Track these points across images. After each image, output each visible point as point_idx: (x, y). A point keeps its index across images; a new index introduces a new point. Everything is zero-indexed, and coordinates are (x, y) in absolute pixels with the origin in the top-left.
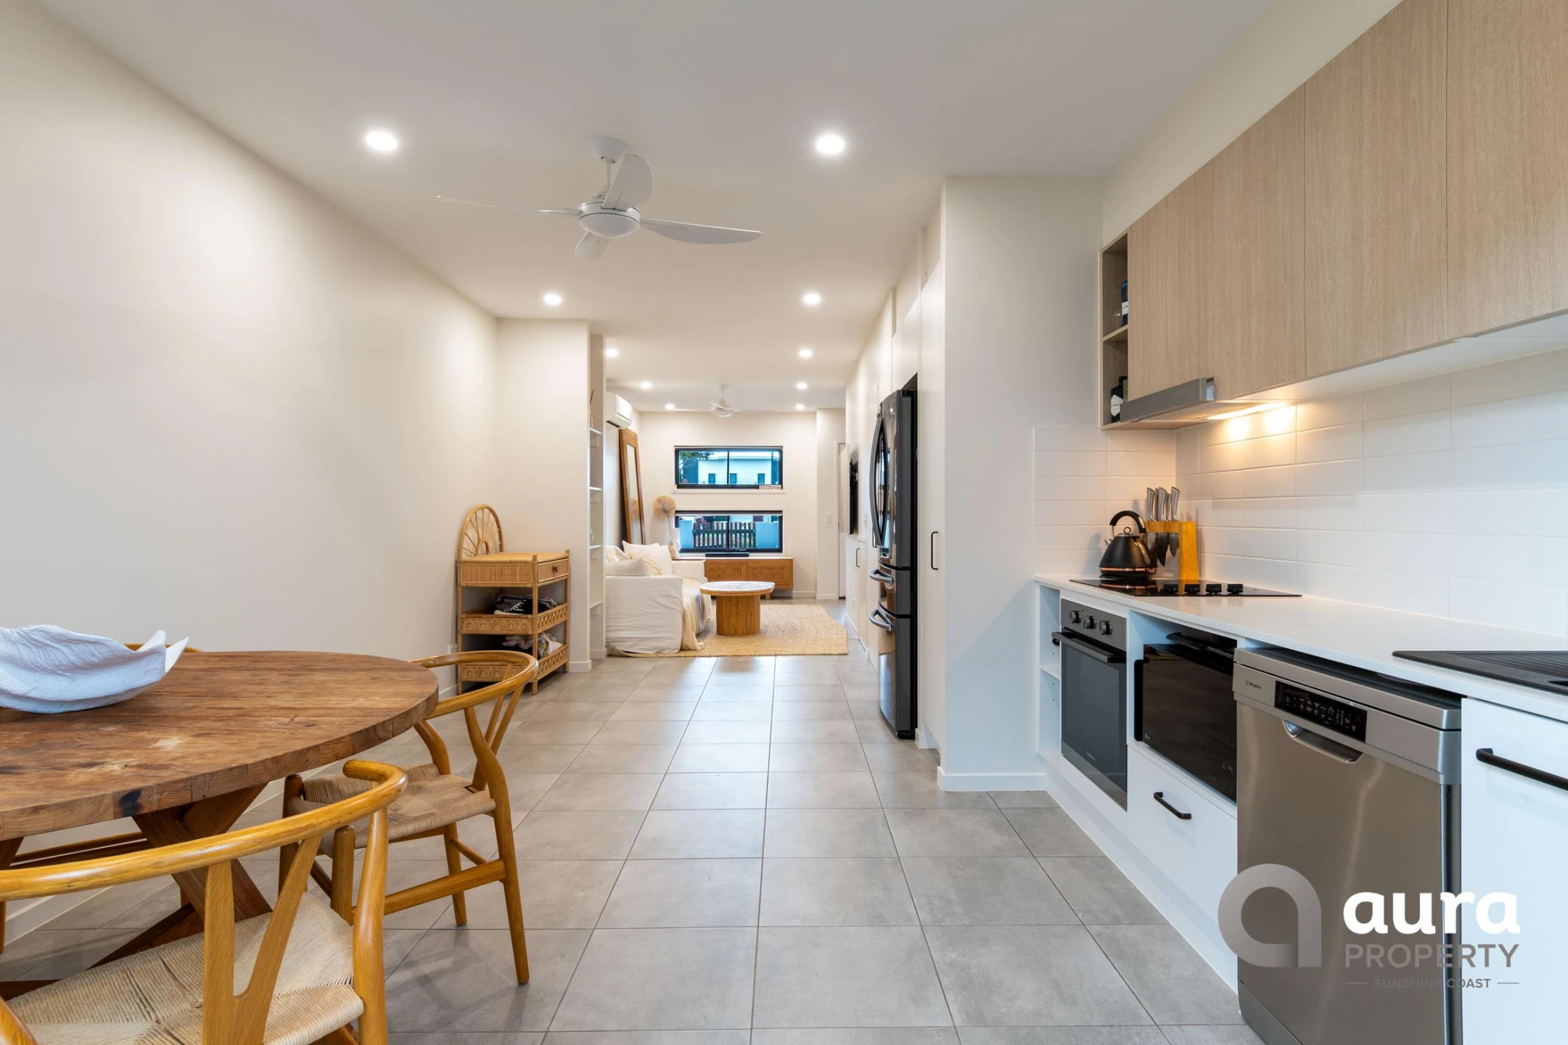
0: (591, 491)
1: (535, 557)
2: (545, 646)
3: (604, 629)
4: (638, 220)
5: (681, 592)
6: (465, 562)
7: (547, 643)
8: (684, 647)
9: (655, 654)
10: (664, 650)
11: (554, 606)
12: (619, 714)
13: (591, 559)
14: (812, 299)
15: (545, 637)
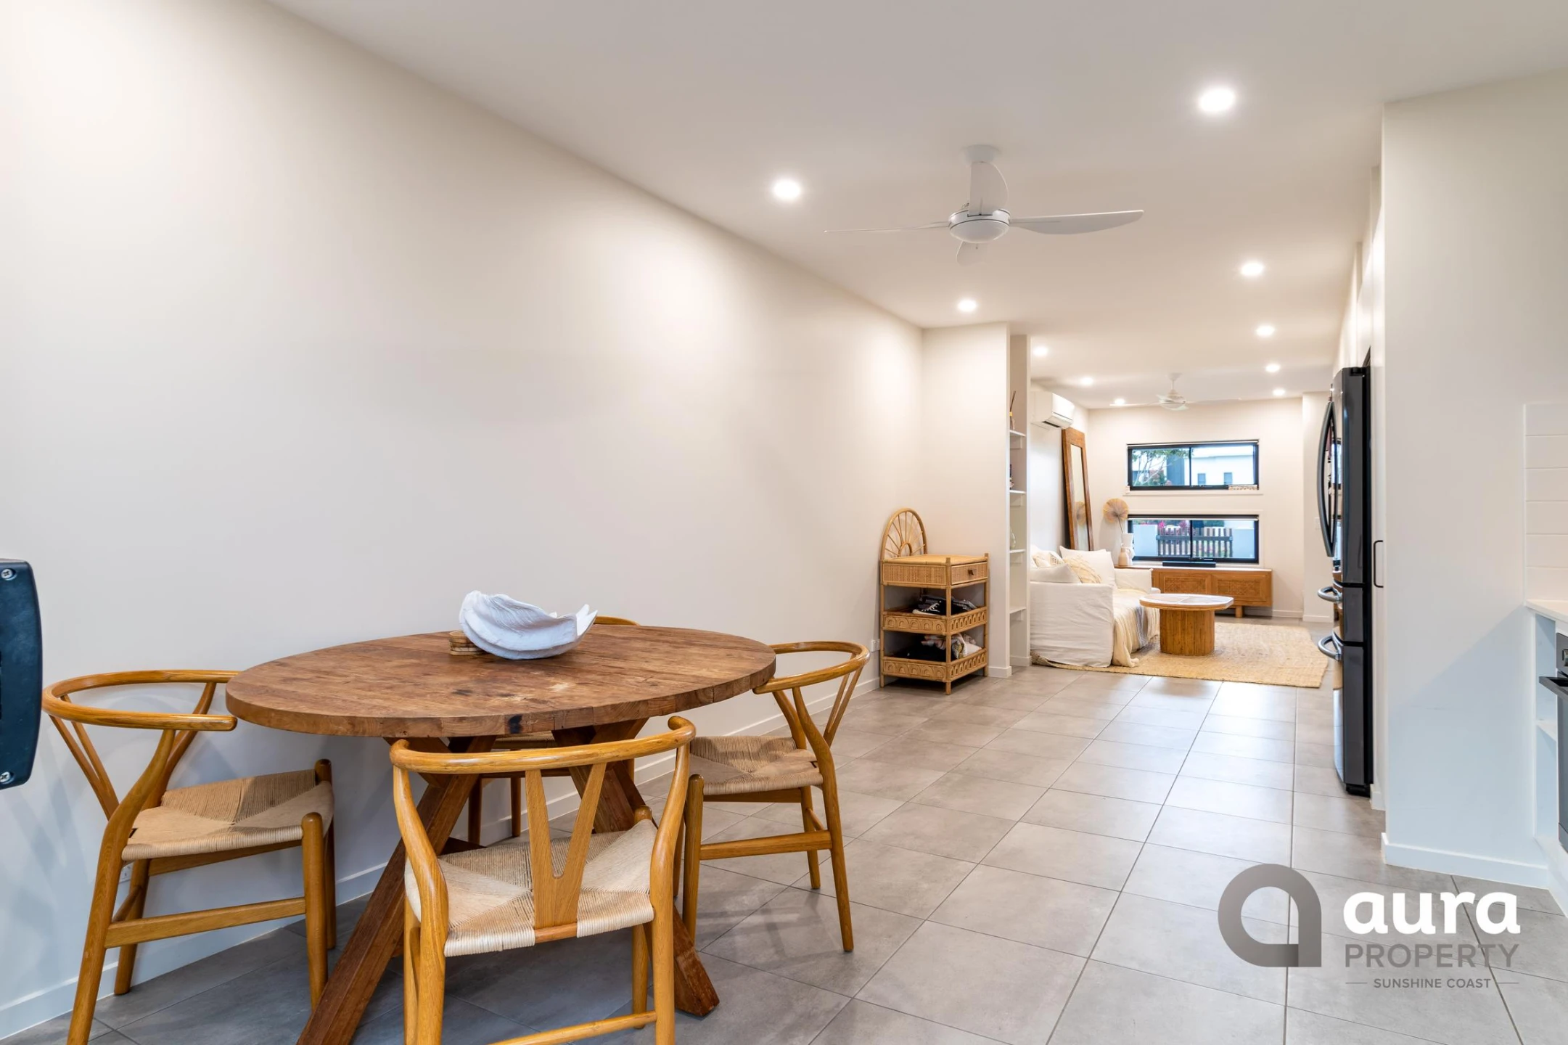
0: (1011, 493)
1: (948, 560)
2: (961, 647)
3: (1028, 636)
4: (1008, 223)
5: (1111, 603)
6: (887, 562)
7: (963, 645)
8: (1115, 662)
9: (1083, 667)
10: (1093, 663)
11: (972, 609)
12: (1024, 723)
13: (1011, 564)
14: (1252, 269)
15: (961, 638)
